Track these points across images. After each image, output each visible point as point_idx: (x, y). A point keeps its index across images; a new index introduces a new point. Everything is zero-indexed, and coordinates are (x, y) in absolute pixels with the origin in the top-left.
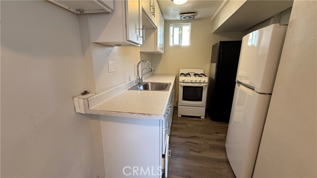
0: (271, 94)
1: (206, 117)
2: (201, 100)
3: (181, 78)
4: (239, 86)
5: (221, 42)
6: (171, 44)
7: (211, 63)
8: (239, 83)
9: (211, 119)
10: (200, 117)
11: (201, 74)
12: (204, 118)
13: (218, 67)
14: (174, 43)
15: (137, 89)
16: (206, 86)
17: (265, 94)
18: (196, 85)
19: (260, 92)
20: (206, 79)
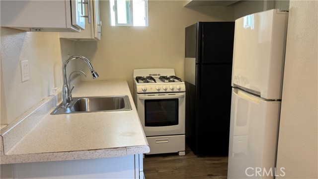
0: (280, 100)
1: (187, 152)
2: (176, 122)
3: (141, 86)
4: (237, 93)
5: (201, 23)
6: (113, 24)
7: (186, 57)
8: (237, 88)
9: (195, 154)
10: (176, 154)
11: (172, 77)
12: (184, 153)
13: (199, 65)
14: (119, 22)
15: (65, 112)
16: (182, 97)
17: (274, 100)
18: (167, 96)
19: (267, 99)
20: (182, 86)
